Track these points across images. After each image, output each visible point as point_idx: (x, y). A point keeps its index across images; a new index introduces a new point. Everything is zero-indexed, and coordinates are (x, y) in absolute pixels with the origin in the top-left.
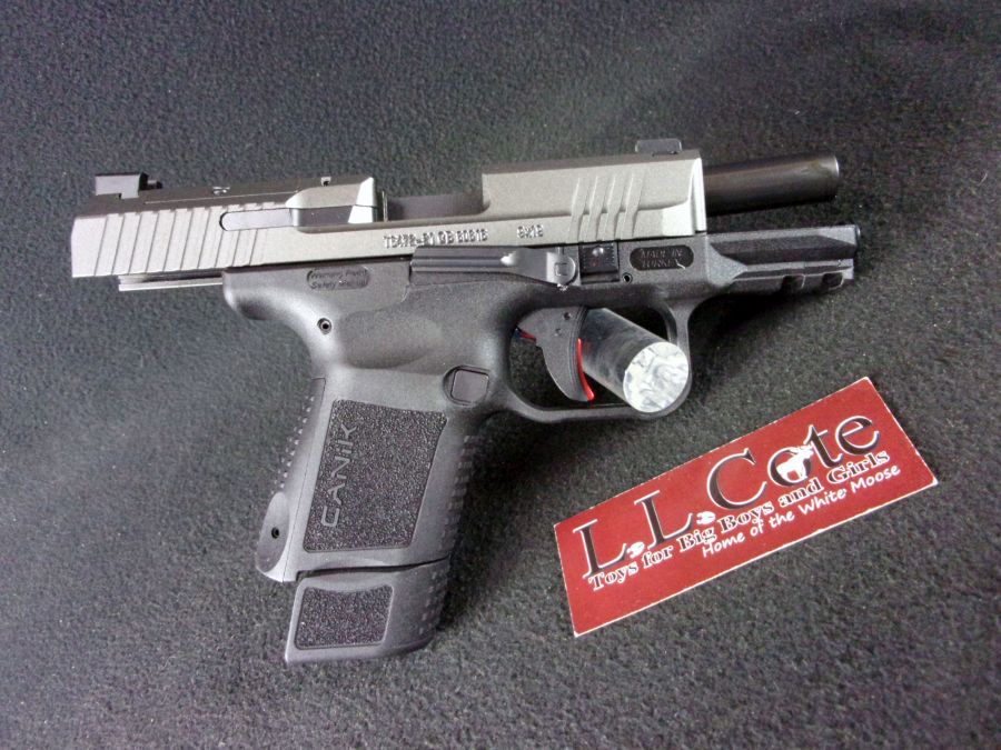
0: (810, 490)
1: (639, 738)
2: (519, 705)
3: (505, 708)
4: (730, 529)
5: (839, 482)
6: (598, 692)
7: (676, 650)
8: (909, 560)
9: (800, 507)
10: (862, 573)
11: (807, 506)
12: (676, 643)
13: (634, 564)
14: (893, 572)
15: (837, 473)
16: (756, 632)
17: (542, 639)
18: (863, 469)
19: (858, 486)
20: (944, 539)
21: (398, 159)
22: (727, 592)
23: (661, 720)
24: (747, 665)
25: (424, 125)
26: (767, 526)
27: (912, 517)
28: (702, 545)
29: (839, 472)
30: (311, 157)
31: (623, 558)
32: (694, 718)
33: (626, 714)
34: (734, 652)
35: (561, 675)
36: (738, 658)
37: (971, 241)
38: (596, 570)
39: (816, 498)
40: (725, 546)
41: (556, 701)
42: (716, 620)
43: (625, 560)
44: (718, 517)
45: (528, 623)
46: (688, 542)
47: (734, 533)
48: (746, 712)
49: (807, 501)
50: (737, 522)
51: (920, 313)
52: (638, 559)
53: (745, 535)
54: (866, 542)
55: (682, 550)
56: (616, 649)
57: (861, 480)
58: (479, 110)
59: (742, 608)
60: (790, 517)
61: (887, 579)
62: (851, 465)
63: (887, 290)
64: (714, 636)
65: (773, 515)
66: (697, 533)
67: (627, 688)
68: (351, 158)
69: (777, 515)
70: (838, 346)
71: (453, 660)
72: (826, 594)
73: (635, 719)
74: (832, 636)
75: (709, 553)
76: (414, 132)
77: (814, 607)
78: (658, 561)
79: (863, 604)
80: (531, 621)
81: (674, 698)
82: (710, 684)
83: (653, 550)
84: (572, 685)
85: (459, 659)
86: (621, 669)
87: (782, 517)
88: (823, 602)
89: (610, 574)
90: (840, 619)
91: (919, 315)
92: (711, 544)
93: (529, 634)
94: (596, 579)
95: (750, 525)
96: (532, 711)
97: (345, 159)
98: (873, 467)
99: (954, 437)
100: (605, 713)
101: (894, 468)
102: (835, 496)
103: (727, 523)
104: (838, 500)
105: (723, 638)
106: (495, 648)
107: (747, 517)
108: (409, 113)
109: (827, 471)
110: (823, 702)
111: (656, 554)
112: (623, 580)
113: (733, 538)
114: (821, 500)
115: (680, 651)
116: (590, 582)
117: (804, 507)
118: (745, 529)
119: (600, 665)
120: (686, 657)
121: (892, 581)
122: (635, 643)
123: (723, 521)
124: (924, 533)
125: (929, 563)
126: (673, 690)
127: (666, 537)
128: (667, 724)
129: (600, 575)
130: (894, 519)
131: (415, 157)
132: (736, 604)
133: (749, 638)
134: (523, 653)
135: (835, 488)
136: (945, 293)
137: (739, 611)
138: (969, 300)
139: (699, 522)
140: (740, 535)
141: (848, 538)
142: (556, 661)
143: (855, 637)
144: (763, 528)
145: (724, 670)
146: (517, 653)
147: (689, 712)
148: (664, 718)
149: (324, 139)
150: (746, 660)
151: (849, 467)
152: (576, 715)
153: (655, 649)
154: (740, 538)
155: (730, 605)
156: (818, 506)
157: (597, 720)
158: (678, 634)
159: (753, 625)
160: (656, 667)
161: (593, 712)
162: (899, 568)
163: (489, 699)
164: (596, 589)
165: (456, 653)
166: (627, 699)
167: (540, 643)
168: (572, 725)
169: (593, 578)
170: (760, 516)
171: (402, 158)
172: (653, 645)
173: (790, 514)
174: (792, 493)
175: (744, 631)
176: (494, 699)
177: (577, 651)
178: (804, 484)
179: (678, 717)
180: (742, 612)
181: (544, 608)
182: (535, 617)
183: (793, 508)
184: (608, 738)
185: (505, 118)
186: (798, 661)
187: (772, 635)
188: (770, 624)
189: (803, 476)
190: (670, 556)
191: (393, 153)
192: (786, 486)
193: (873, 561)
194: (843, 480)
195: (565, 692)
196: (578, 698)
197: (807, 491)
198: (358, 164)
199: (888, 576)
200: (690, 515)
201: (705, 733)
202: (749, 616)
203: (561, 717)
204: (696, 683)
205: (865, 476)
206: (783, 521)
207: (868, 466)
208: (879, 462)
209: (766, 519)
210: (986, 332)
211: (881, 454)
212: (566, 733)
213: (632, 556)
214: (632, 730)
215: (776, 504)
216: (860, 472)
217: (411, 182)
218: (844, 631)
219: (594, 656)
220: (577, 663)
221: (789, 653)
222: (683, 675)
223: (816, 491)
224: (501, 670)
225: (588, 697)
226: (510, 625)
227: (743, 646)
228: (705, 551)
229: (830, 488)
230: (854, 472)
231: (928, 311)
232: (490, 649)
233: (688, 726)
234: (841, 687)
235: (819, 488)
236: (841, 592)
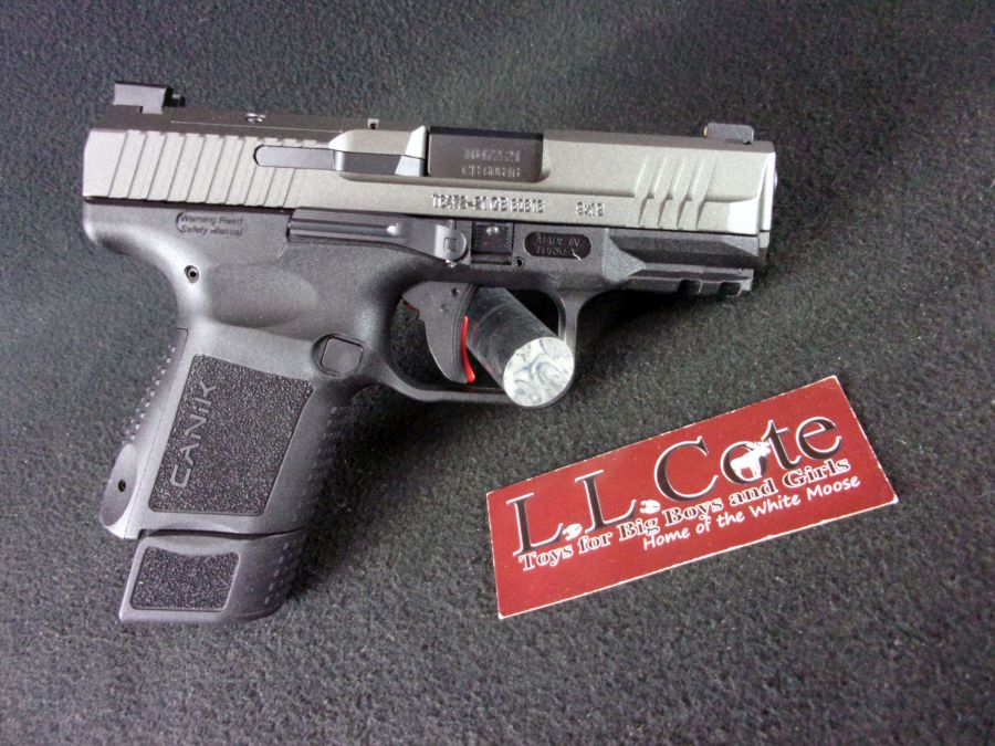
0: (763, 491)
1: (547, 733)
2: (426, 679)
3: (411, 680)
4: (675, 522)
5: (795, 486)
6: (511, 678)
7: (597, 646)
8: (854, 589)
9: (751, 508)
10: (803, 596)
11: (759, 508)
12: (599, 639)
13: (569, 548)
14: (836, 599)
15: (794, 476)
16: (684, 639)
17: (459, 612)
18: (821, 476)
19: (814, 494)
20: (894, 572)
21: (368, 59)
22: (659, 593)
23: (572, 719)
24: (669, 674)
25: (401, 25)
26: (714, 524)
27: (865, 544)
28: (644, 536)
29: (796, 476)
30: (271, 43)
31: (557, 539)
32: (607, 721)
33: (537, 706)
34: (657, 657)
35: (473, 654)
36: (661, 665)
37: (971, 249)
38: (527, 548)
39: (768, 501)
40: (668, 541)
41: (466, 681)
42: (644, 621)
43: (560, 542)
44: (663, 508)
45: (446, 592)
46: (629, 531)
47: (679, 528)
48: (662, 723)
49: (759, 503)
50: (683, 516)
51: (906, 320)
52: (574, 542)
53: (689, 531)
54: (813, 563)
55: (621, 539)
56: (535, 635)
57: (818, 487)
58: (463, 16)
59: (673, 612)
60: (739, 518)
61: (828, 605)
62: (809, 469)
63: (875, 292)
64: (639, 638)
65: (722, 513)
66: (639, 522)
67: (540, 678)
68: (316, 51)
69: (726, 514)
70: (814, 344)
71: (362, 620)
72: (762, 613)
73: (545, 713)
74: (763, 657)
75: (650, 546)
76: (389, 31)
77: (748, 624)
78: (595, 548)
79: (800, 629)
80: (449, 590)
81: (590, 698)
82: (628, 688)
83: (591, 535)
84: (484, 667)
85: (369, 619)
86: (538, 658)
87: (732, 517)
88: (758, 619)
89: (543, 555)
90: (774, 640)
91: (903, 323)
92: (653, 537)
93: (445, 605)
94: (527, 557)
95: (697, 521)
96: (439, 687)
97: (309, 51)
98: (832, 474)
99: (921, 465)
100: (515, 701)
101: (854, 479)
102: (789, 501)
103: (673, 516)
104: (792, 506)
105: (648, 641)
106: (408, 613)
107: (695, 512)
108: (386, 10)
109: (783, 472)
110: (744, 725)
111: (594, 539)
112: (556, 563)
113: (677, 533)
114: (774, 504)
115: (602, 648)
116: (520, 561)
117: (755, 509)
118: (691, 525)
119: (516, 650)
120: (606, 654)
121: (834, 609)
122: (557, 633)
123: (668, 513)
124: (875, 561)
125: (875, 594)
126: (588, 688)
127: (605, 522)
128: (578, 724)
129: (532, 554)
130: (845, 542)
131: (387, 60)
132: (667, 607)
133: (676, 645)
134: (436, 625)
135: (790, 493)
136: (935, 302)
137: (669, 615)
138: (959, 315)
139: (642, 510)
140: (685, 530)
141: (794, 555)
142: (470, 638)
143: (786, 662)
144: (710, 526)
145: (645, 675)
146: (430, 623)
147: (602, 714)
148: (576, 716)
149: (289, 24)
150: (669, 668)
151: (807, 472)
152: (484, 699)
153: (577, 642)
154: (685, 534)
155: (660, 607)
156: (770, 510)
157: (505, 707)
158: (601, 630)
159: (682, 632)
160: (574, 660)
161: (502, 698)
162: (843, 596)
163: (395, 667)
164: (526, 569)
165: (366, 612)
166: (539, 691)
167: (457, 617)
168: (480, 709)
169: (524, 556)
170: (708, 513)
171: (372, 59)
172: (574, 636)
173: (740, 514)
174: (744, 492)
175: (671, 636)
176: (400, 668)
177: (494, 630)
178: (758, 483)
179: (591, 717)
180: (672, 617)
181: (464, 579)
182: (454, 588)
183: (744, 509)
184: (515, 728)
185: (490, 31)
186: (724, 677)
187: (700, 645)
188: (700, 634)
189: (757, 474)
190: (609, 543)
191: (363, 52)
192: (739, 484)
193: (817, 584)
194: (800, 485)
195: (476, 672)
196: (489, 681)
197: (759, 492)
198: (324, 59)
199: (831, 603)
200: (634, 501)
201: (616, 739)
202: (680, 623)
203: (468, 698)
204: (614, 685)
205: (822, 483)
206: (732, 522)
207: (826, 473)
208: (838, 471)
209: (714, 516)
210: (972, 356)
211: (842, 462)
212: (472, 716)
213: (568, 539)
214: (541, 724)
215: (726, 501)
216: (817, 479)
217: (380, 86)
218: (776, 654)
219: (511, 639)
220: (492, 644)
221: (714, 667)
222: (602, 673)
223: (770, 493)
224: (412, 640)
225: (499, 682)
226: (426, 592)
227: (667, 652)
228: (646, 544)
229: (785, 492)
230: (812, 478)
231: (914, 320)
232: (403, 614)
233: (600, 728)
234: (765, 713)
235: (773, 490)
236: (779, 611)
